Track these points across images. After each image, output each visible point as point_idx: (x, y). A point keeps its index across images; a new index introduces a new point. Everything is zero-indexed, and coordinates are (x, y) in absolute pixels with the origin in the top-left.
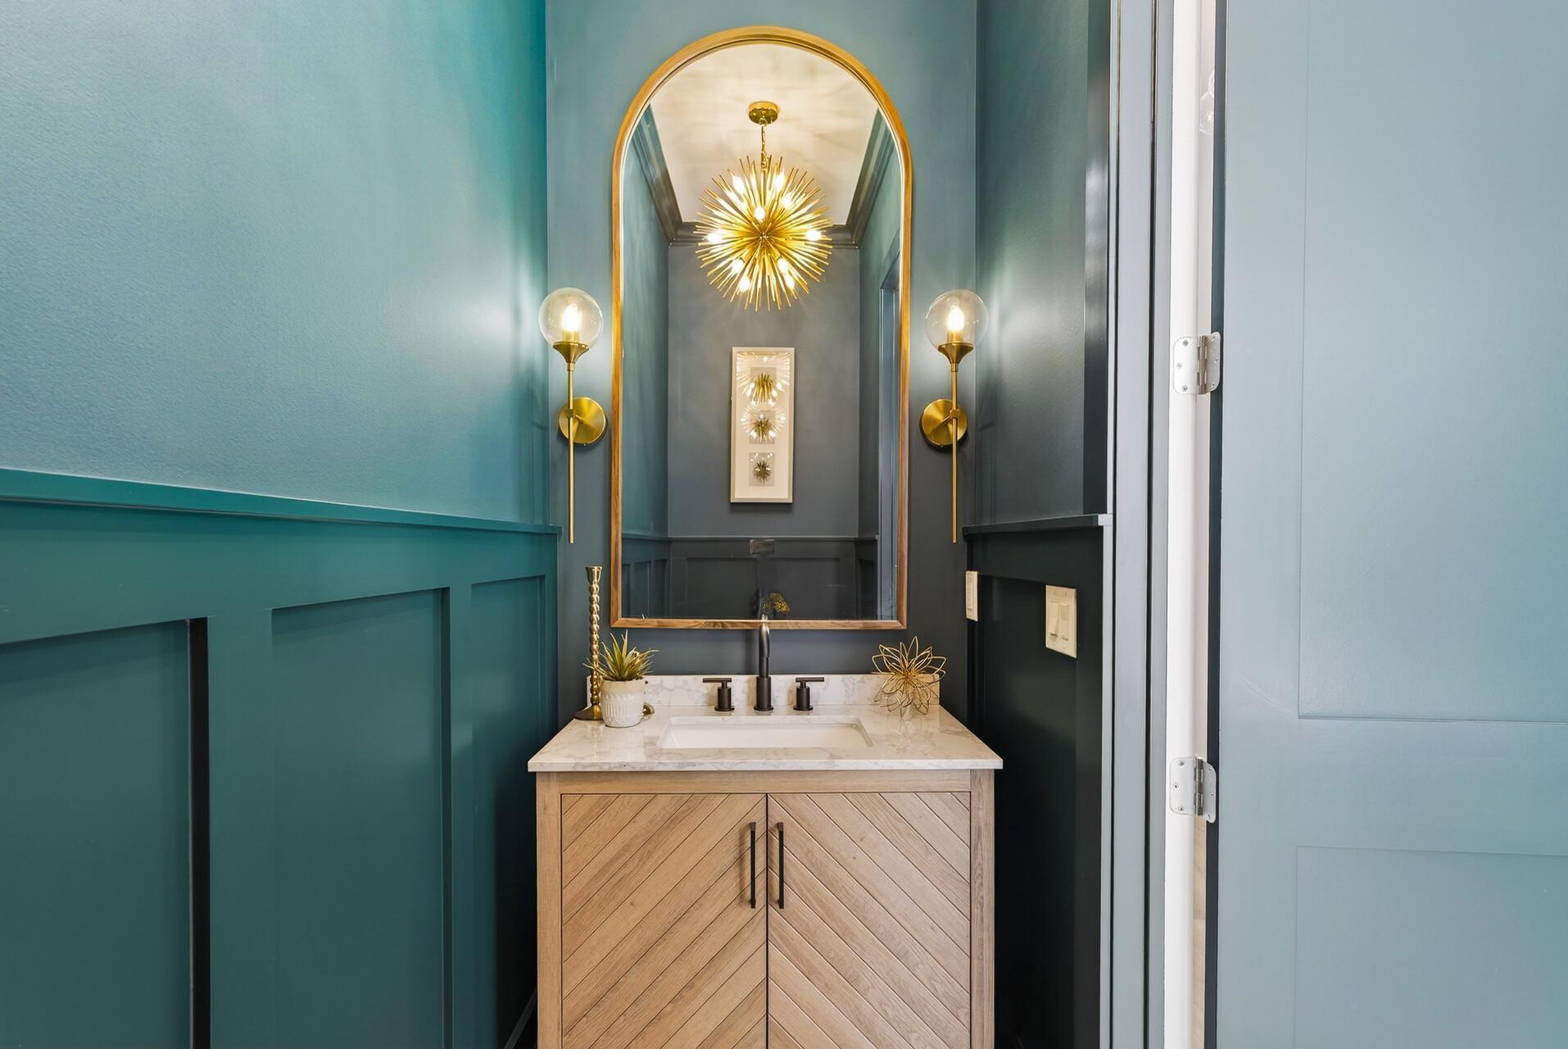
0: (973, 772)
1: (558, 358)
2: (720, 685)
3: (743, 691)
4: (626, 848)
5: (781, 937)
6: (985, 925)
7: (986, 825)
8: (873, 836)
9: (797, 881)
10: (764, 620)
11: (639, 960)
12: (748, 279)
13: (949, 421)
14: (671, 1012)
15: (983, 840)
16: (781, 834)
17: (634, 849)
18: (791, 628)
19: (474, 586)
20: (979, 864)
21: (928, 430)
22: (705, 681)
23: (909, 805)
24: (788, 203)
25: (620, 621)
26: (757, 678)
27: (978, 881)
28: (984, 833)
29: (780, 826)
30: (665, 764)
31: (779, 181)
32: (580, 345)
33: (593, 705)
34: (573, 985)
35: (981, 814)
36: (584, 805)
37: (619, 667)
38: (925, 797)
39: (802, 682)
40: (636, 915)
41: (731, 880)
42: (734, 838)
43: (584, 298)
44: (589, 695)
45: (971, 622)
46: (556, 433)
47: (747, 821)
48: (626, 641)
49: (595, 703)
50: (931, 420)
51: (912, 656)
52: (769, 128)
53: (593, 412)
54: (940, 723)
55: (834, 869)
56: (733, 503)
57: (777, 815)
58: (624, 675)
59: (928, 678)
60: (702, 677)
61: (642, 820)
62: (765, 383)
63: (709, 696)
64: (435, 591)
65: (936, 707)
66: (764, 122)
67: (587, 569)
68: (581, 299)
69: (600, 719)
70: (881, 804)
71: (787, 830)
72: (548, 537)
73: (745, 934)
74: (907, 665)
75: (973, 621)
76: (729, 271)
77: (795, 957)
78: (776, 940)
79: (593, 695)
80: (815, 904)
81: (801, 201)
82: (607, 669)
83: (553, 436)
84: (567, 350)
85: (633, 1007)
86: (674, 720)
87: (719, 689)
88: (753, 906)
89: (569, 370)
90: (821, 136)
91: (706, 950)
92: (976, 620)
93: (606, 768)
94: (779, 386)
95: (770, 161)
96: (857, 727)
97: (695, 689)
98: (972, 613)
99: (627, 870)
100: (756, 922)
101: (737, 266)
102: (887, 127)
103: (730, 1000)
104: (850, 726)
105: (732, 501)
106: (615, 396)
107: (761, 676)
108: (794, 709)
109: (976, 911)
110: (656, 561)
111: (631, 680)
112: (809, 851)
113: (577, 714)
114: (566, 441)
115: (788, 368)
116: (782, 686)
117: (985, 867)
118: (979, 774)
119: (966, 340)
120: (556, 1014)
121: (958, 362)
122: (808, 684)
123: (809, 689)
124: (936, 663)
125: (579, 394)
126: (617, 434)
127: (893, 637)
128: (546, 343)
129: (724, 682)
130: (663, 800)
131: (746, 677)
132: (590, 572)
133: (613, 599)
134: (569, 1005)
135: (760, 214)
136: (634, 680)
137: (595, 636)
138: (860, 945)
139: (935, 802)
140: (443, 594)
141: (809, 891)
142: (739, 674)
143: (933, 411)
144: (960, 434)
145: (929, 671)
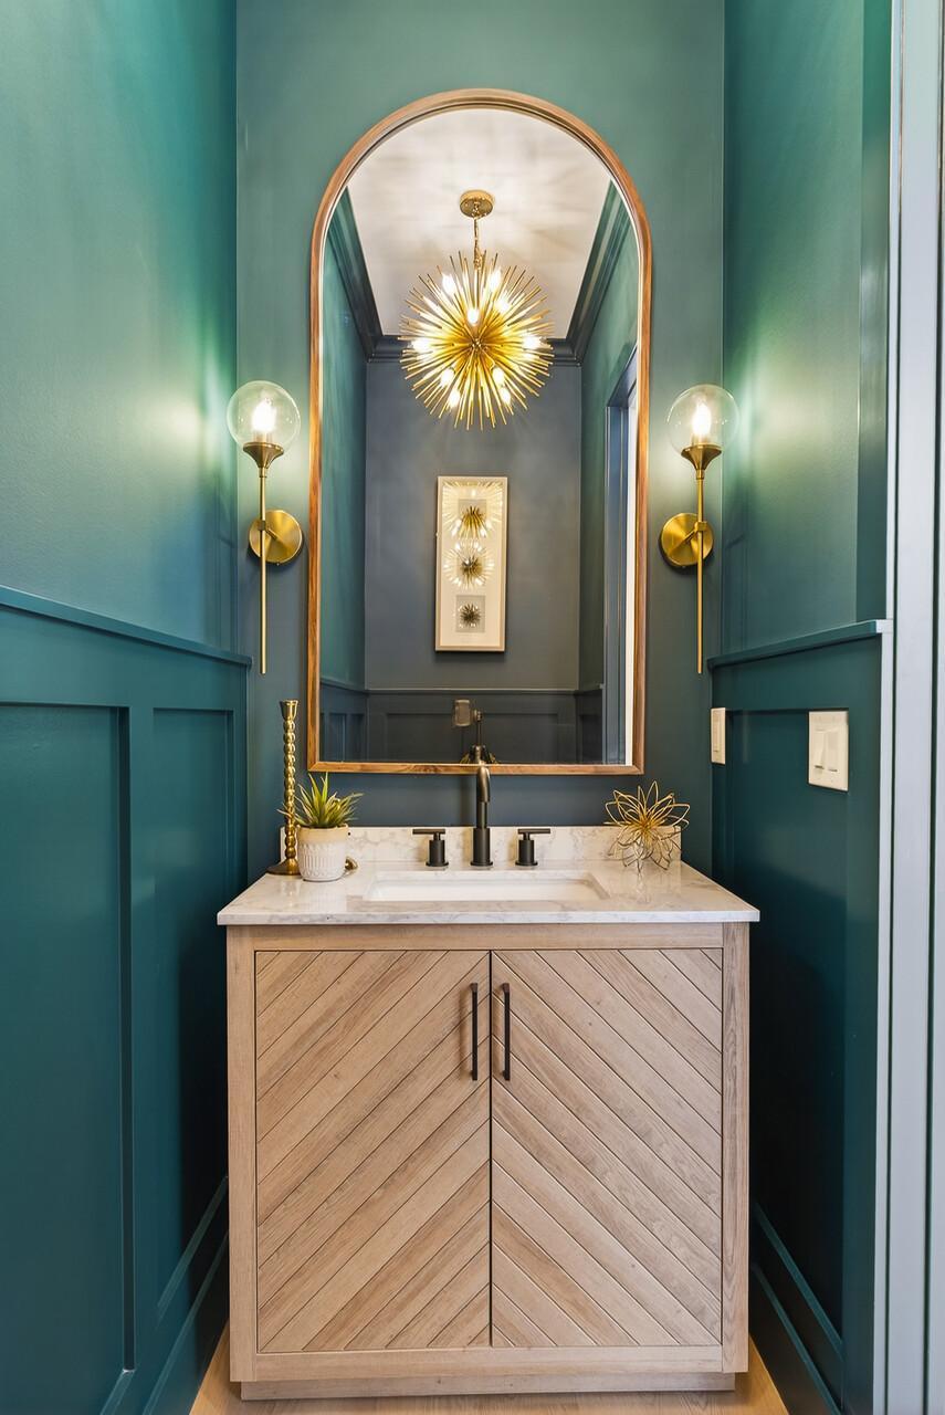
0: (726, 926)
1: (248, 461)
2: (432, 837)
3: (458, 846)
4: (330, 1012)
5: (507, 1115)
6: (739, 1100)
7: (740, 986)
8: (611, 998)
9: (526, 1051)
10: (481, 763)
11: (344, 1139)
12: (459, 394)
13: (694, 536)
14: (381, 1198)
15: (738, 1003)
16: (507, 996)
17: (338, 1014)
18: (512, 773)
19: (157, 710)
20: (732, 1030)
21: (668, 551)
22: (415, 832)
23: (652, 963)
24: (503, 307)
25: (318, 765)
26: (475, 830)
27: (731, 1050)
28: (737, 995)
29: (505, 987)
30: (374, 916)
31: (494, 279)
32: (274, 446)
33: (288, 858)
34: (269, 1169)
35: (735, 974)
36: (283, 961)
37: (320, 814)
38: (671, 954)
39: (526, 834)
40: (341, 1088)
41: (449, 1050)
42: (452, 1001)
43: (278, 392)
44: (283, 847)
45: (717, 766)
46: (246, 550)
47: (466, 983)
48: (326, 783)
49: (290, 855)
50: (670, 537)
51: (650, 804)
52: (482, 221)
53: (287, 526)
54: (684, 878)
55: (567, 1036)
56: (438, 652)
57: (502, 974)
58: (323, 822)
59: (670, 829)
60: (412, 828)
61: (348, 982)
62: (473, 517)
63: (419, 849)
64: (113, 709)
65: (678, 862)
66: (476, 215)
67: (281, 703)
68: (275, 393)
69: (298, 874)
70: (622, 963)
71: (512, 988)
72: (237, 667)
73: (466, 1110)
74: (645, 814)
75: (721, 764)
76: (439, 382)
77: (521, 1135)
78: (501, 1118)
79: (288, 847)
80: (545, 1076)
81: (519, 302)
82: (305, 817)
83: (242, 555)
84: (257, 452)
85: (337, 1193)
86: (380, 875)
87: (431, 842)
88: (475, 1078)
89: (261, 477)
90: (541, 233)
91: (421, 1129)
92: (724, 762)
93: (306, 921)
94: (489, 524)
95: (484, 259)
96: (589, 883)
97: (403, 842)
98: (719, 754)
99: (329, 1039)
100: (478, 1098)
101: (447, 377)
102: (622, 202)
103: (447, 1187)
104: (582, 882)
105: (437, 649)
106: (313, 509)
107: (479, 826)
108: (517, 864)
109: (728, 1083)
110: (353, 715)
111: (333, 827)
112: (539, 1016)
113: (270, 869)
114: (257, 560)
115: (501, 503)
116: (502, 839)
117: (739, 1034)
118: (733, 926)
119: (715, 441)
120: (249, 1206)
121: (703, 468)
122: (532, 836)
123: (533, 842)
124: (678, 811)
125: (273, 507)
126: (314, 551)
127: (628, 782)
128: (234, 444)
129: (437, 834)
130: (371, 957)
131: (460, 830)
132: (284, 707)
133: (310, 739)
134: (265, 1190)
135: (473, 317)
136: (336, 828)
137: (291, 780)
138: (597, 1124)
139: (681, 958)
140: (121, 715)
141: (538, 1061)
142: (452, 826)
143: (674, 528)
144: (706, 552)
145: (669, 822)
